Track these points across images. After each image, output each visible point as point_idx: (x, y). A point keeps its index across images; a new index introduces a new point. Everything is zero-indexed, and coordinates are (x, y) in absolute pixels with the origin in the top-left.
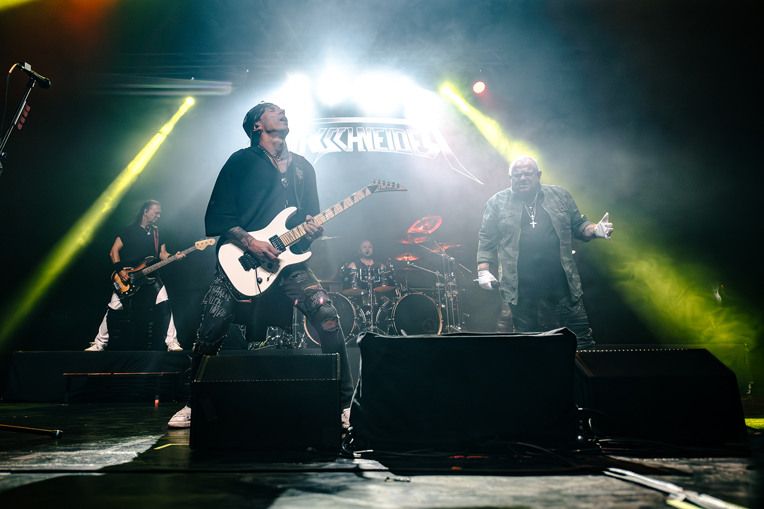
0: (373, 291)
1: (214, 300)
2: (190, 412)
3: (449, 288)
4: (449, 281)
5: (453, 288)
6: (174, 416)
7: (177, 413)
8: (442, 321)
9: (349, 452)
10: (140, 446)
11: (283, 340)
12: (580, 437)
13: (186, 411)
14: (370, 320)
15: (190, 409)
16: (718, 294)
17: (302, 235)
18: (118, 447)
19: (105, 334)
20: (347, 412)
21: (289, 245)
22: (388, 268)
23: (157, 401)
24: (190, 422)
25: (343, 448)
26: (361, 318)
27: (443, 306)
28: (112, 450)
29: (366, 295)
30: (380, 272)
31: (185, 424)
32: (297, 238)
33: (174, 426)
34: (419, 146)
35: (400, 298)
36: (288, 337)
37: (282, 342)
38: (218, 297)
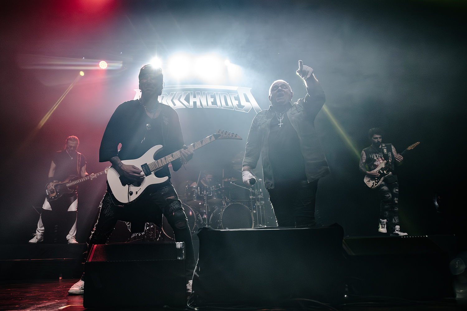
0: (207, 202)
1: (106, 205)
2: (84, 284)
3: (258, 200)
4: (258, 195)
5: (261, 199)
6: (72, 287)
7: (74, 285)
8: (254, 222)
9: (192, 308)
10: (49, 307)
11: (147, 236)
12: (346, 296)
13: (81, 283)
14: (206, 221)
15: (84, 282)
16: (436, 202)
17: (164, 165)
18: (34, 308)
19: (41, 227)
20: (191, 282)
21: (153, 171)
22: (218, 187)
23: (60, 278)
24: (83, 291)
25: (188, 305)
26: (200, 221)
27: (255, 212)
28: (30, 309)
29: (202, 205)
30: (212, 189)
31: (80, 292)
32: (160, 166)
33: (73, 293)
34: (238, 104)
35: (226, 206)
36: (150, 234)
37: (146, 237)
38: (109, 203)
